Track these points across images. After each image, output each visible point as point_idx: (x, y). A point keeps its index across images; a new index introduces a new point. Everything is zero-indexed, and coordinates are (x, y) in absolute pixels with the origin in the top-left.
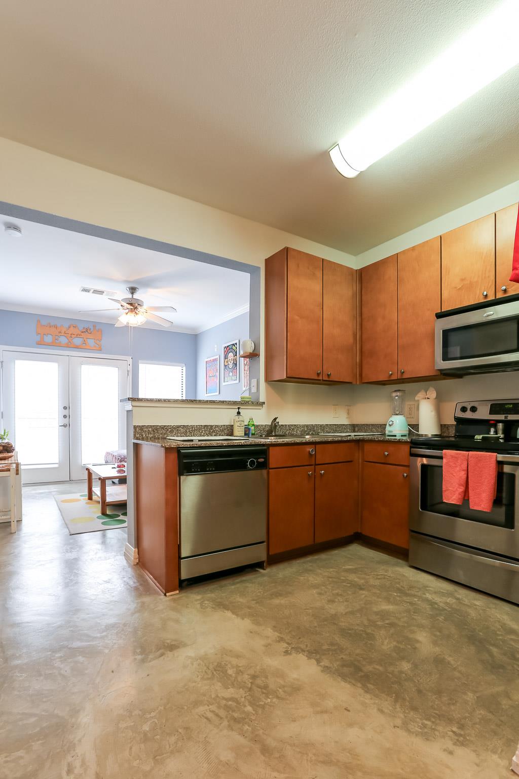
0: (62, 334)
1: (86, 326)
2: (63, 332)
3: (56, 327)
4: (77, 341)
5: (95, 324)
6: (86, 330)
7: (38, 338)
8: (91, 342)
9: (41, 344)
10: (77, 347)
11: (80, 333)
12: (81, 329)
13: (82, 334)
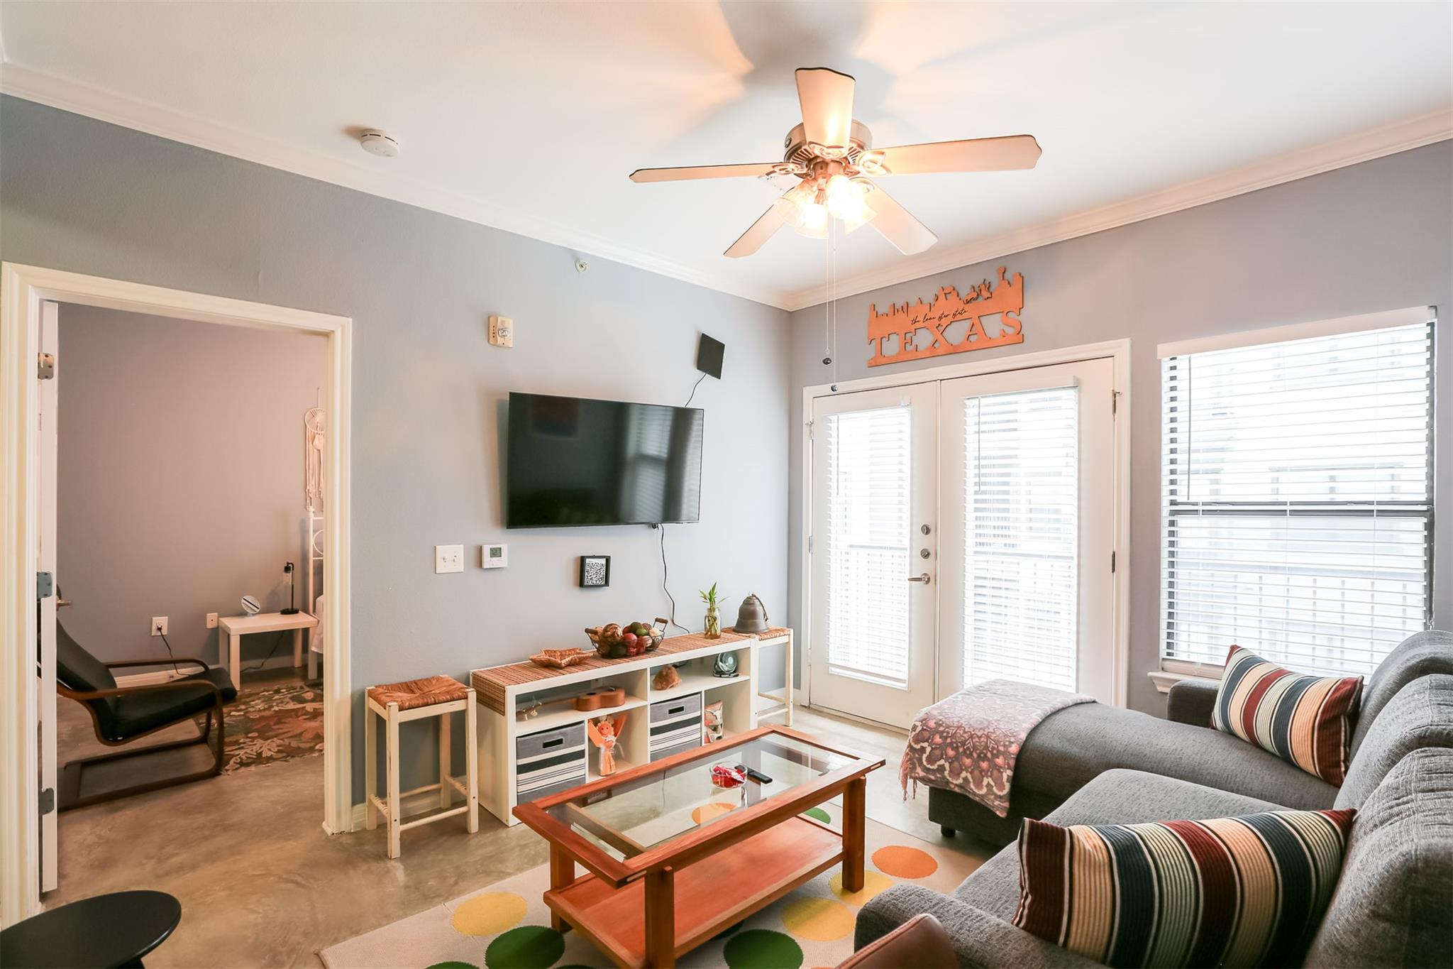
0: (920, 324)
1: (977, 281)
2: (921, 318)
3: (906, 308)
4: (956, 333)
5: (1002, 267)
6: (982, 292)
7: (871, 351)
8: (993, 325)
9: (879, 362)
10: (955, 351)
11: (961, 306)
12: (965, 292)
13: (967, 307)
